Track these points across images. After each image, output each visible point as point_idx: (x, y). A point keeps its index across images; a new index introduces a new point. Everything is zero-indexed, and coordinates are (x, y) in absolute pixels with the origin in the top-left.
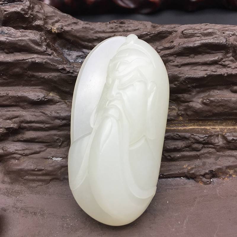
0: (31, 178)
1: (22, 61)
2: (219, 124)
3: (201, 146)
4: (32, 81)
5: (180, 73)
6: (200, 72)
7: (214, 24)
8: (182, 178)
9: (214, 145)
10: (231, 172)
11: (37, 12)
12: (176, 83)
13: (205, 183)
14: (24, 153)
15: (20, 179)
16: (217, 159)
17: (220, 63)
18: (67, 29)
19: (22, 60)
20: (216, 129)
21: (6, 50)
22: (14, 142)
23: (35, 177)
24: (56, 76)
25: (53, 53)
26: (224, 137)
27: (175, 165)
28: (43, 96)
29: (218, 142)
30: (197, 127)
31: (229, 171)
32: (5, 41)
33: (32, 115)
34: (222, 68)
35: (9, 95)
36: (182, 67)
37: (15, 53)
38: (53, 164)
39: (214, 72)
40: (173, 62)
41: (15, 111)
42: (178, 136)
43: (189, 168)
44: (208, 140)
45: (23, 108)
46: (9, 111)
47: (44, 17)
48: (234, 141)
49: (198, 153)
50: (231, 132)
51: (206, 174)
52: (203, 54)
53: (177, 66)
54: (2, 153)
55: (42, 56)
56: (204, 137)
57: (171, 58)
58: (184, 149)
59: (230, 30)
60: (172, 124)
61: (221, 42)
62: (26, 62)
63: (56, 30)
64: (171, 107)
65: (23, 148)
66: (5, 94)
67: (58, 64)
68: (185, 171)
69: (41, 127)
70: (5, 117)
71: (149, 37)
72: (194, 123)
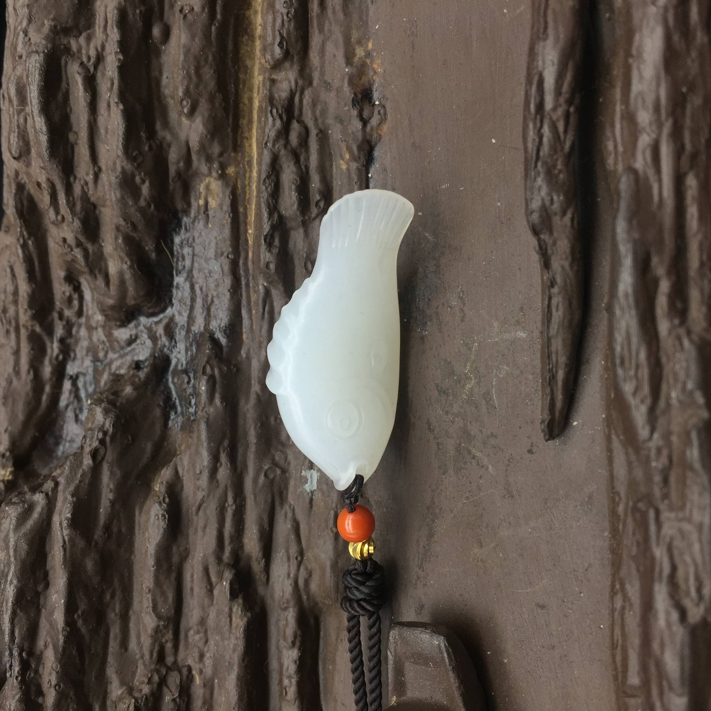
1: (68, 550)
2: (248, 76)
3: (295, 125)
4: (120, 531)
5: (114, 169)
6: (113, 120)
8: (370, 175)
9: (294, 91)
10: (360, 52)
12: (138, 179)
13: (383, 120)
14: (296, 558)
16: (327, 86)
17: (92, 70)
18: (4, 444)
19: (65, 550)
20: (259, 84)
21: (40, 588)
22: (272, 580)
24: (112, 472)
25: (54, 477)
26: (277, 66)
28: (157, 505)
29: (287, 82)
30: (254, 131)
31: (359, 58)
32: (16, 587)
33: (204, 534)
34: (104, 63)
35: (151, 587)
36: (100, 164)
37: (48, 567)
39: (112, 84)
40: (86, 183)
41: (192, 576)
42: (267, 181)
43: (347, 156)
44: (280, 108)
45: (185, 556)
46: (192, 589)
48: (285, 43)
49: (313, 132)
51: (360, 116)
52: (68, 111)
53: (97, 177)
54: (293, 611)
55: (59, 504)
56: (272, 116)
57: (77, 190)
58: (300, 168)
59: (15, 39)
60: (245, 193)
61: (38, 65)
62: (69, 542)
63: (6, 471)
64: (203, 194)
65: (285, 559)
66: (149, 596)
67: (81, 467)
68: (355, 167)
69: (234, 515)
70: (206, 601)
71: (30, 242)
72: (243, 138)
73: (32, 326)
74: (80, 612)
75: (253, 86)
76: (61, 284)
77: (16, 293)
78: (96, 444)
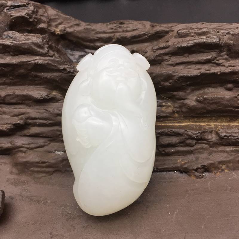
0: (36, 169)
1: (26, 63)
2: (214, 120)
3: (194, 142)
4: (36, 81)
5: (174, 72)
6: (194, 71)
7: (210, 23)
8: (175, 172)
9: (208, 141)
10: (224, 167)
11: (41, 15)
12: (171, 81)
13: (197, 177)
14: (30, 147)
15: (26, 170)
16: (210, 154)
17: (214, 62)
18: (69, 30)
20: (211, 125)
21: (11, 53)
22: (21, 137)
23: (39, 169)
24: (58, 76)
25: (55, 54)
26: (217, 134)
27: (169, 159)
28: (46, 94)
29: (211, 138)
30: (192, 124)
31: (221, 166)
32: (10, 45)
33: (37, 112)
34: (216, 66)
35: (16, 94)
36: (176, 66)
37: (19, 55)
38: (56, 157)
39: (208, 70)
40: (168, 61)
41: (21, 108)
42: (172, 132)
43: (183, 163)
44: (201, 136)
45: (29, 105)
46: (16, 108)
47: (48, 20)
48: (226, 138)
49: (192, 149)
50: (225, 129)
51: (198, 168)
52: (197, 53)
53: (171, 65)
54: (11, 146)
55: (44, 58)
56: (198, 133)
57: (166, 57)
58: (178, 144)
59: (225, 29)
60: (168, 120)
61: (214, 41)
62: (29, 63)
63: (59, 32)
64: (167, 105)
65: (29, 142)
66: (12, 93)
67: (59, 65)
68: (178, 166)
69: (44, 123)
70: (12, 114)
71: (146, 37)
72: (189, 119)
73: (115, 38)
74: (4, 68)
75: (209, 122)
76: (131, 48)
77: (127, 31)
78: (68, 70)
